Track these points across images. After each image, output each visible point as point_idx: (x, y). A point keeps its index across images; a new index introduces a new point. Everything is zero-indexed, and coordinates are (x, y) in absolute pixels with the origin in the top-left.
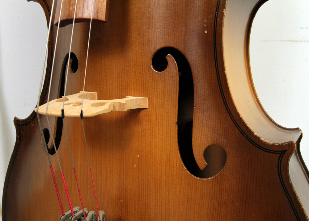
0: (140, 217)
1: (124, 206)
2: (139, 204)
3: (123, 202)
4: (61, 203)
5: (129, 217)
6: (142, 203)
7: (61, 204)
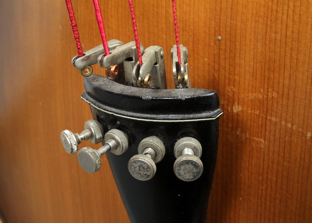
0: (267, 74)
1: (225, 51)
2: (267, 42)
3: (223, 41)
4: (73, 22)
5: (237, 78)
6: (276, 39)
7: (76, 26)
